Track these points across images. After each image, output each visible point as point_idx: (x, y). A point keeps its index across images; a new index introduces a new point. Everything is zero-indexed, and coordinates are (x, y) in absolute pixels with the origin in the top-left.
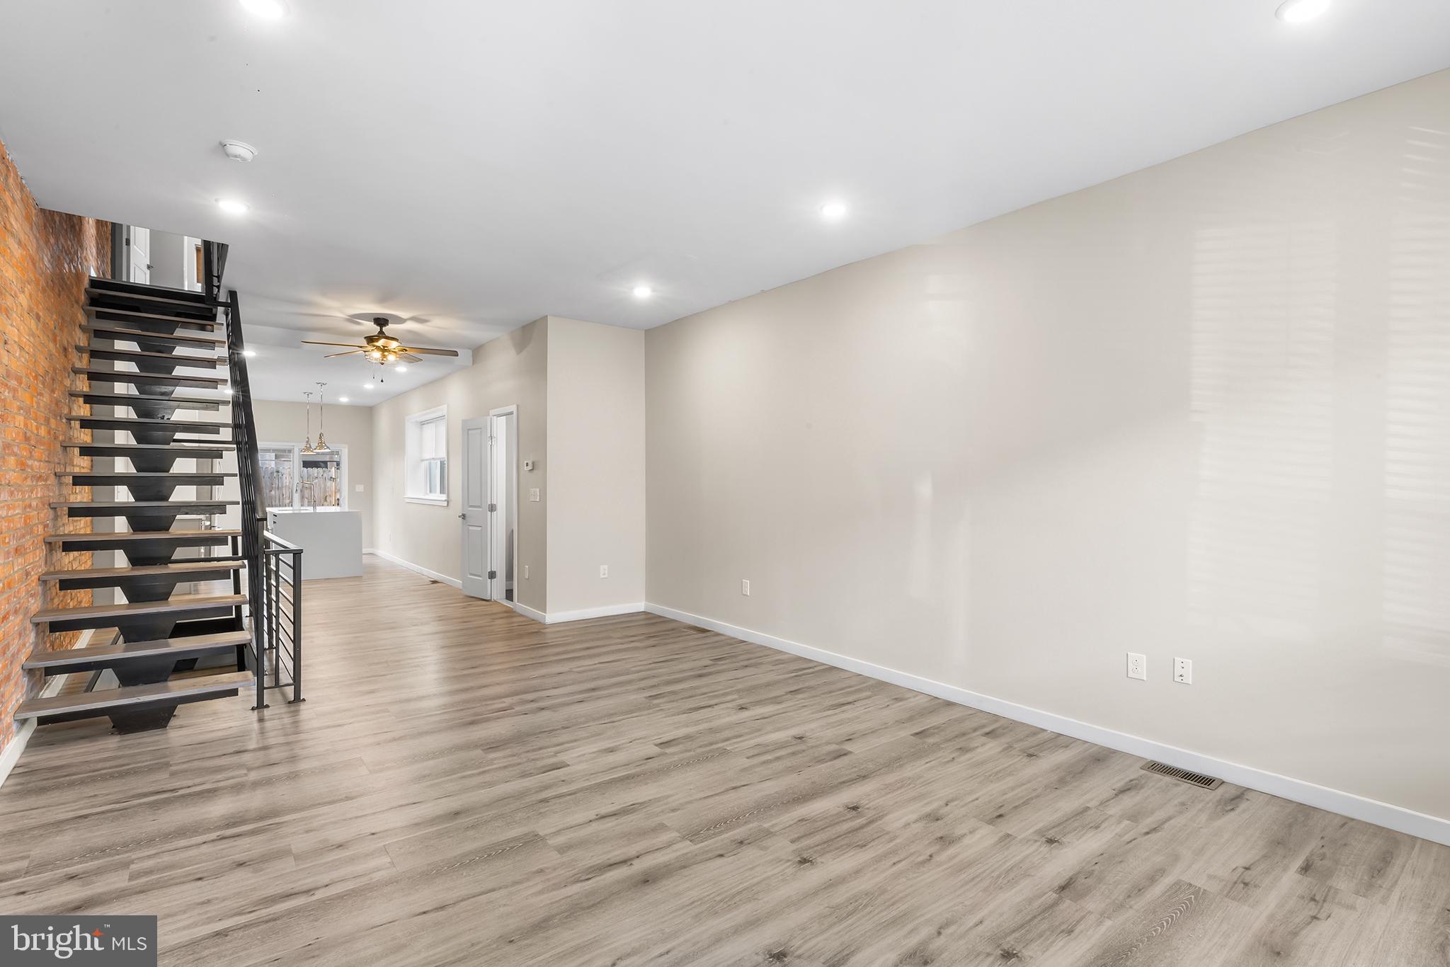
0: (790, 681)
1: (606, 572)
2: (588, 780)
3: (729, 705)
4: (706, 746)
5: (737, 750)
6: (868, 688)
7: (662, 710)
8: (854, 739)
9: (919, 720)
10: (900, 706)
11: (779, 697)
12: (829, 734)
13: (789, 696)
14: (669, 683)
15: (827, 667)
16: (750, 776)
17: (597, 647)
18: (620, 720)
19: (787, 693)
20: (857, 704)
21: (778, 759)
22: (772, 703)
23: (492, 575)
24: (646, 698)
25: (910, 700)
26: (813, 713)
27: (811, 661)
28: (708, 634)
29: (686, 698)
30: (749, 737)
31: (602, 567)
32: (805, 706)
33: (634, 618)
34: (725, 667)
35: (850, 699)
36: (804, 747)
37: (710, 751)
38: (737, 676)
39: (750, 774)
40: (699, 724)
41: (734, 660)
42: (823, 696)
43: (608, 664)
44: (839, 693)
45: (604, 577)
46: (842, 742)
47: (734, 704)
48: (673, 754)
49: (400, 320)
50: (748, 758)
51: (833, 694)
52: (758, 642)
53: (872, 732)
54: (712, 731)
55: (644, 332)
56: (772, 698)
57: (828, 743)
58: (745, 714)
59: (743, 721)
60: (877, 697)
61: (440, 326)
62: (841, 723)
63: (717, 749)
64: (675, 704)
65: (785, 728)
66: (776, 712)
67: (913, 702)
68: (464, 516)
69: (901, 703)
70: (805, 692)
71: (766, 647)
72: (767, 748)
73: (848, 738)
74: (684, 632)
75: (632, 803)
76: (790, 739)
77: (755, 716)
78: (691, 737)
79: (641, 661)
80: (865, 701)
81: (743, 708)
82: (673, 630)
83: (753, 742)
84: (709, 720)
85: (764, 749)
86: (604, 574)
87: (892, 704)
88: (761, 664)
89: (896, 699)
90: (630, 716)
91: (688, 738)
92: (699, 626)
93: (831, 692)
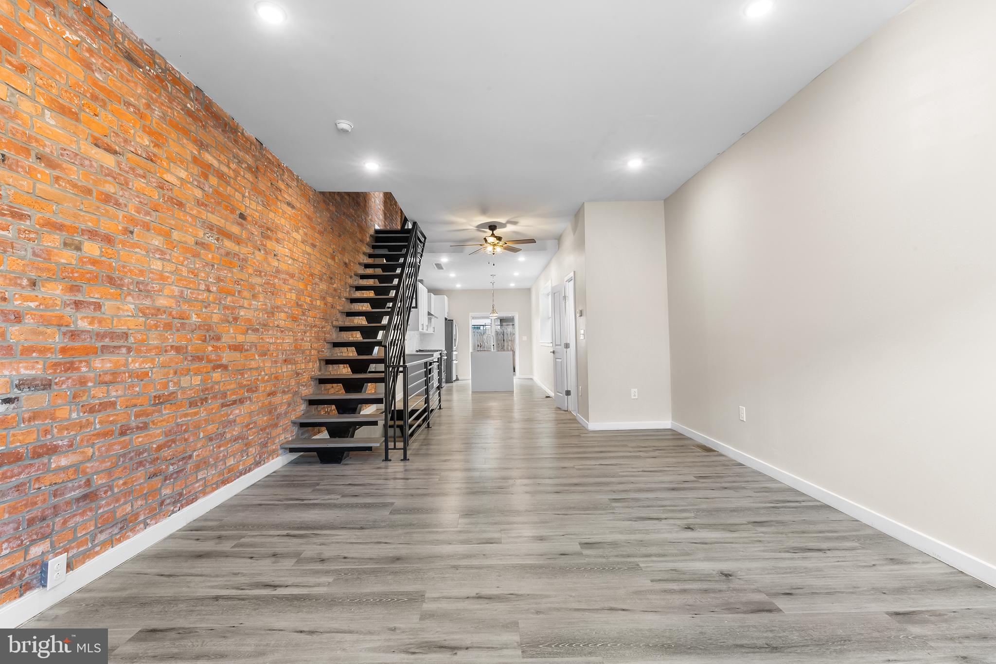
0: (762, 511)
1: (636, 394)
2: (501, 559)
3: (678, 522)
4: (623, 556)
5: (648, 569)
6: (858, 538)
7: (614, 513)
8: (796, 594)
9: (913, 596)
10: (891, 571)
11: (736, 525)
12: (767, 580)
13: (750, 526)
14: (640, 490)
15: (818, 504)
16: (639, 601)
17: (609, 452)
18: (571, 515)
19: (749, 523)
20: (829, 554)
21: (684, 591)
22: (724, 529)
23: (568, 393)
24: (609, 499)
25: (915, 566)
26: (764, 551)
27: (803, 494)
28: (712, 453)
29: (644, 507)
30: (672, 558)
31: (633, 390)
32: (760, 541)
33: (657, 433)
34: (704, 485)
35: (824, 545)
36: (724, 586)
37: (622, 563)
38: (709, 496)
39: (641, 599)
40: (635, 534)
41: (719, 480)
42: (790, 535)
43: (605, 466)
44: (816, 535)
45: (635, 398)
46: (777, 595)
47: (685, 522)
48: (588, 556)
49: (503, 225)
50: (652, 581)
51: (805, 535)
52: (755, 467)
53: (827, 593)
54: (641, 543)
55: (663, 201)
56: (727, 525)
57: (758, 591)
58: (689, 534)
59: (678, 541)
60: (864, 551)
61: (527, 225)
62: (793, 571)
63: (630, 562)
64: (627, 510)
65: (720, 560)
66: (722, 541)
67: (919, 570)
68: (554, 352)
69: (896, 567)
70: (771, 526)
71: (760, 473)
72: (681, 576)
73: (788, 592)
74: (693, 449)
75: (512, 592)
76: (714, 573)
77: (695, 539)
78: (616, 544)
79: (633, 468)
80: (843, 552)
81: (689, 528)
82: (682, 446)
83: (671, 565)
84: (647, 532)
85: (677, 576)
86: (635, 396)
87: (883, 565)
88: (744, 488)
89: (891, 559)
90: (583, 512)
91: (614, 544)
92: (707, 445)
93: (804, 532)
